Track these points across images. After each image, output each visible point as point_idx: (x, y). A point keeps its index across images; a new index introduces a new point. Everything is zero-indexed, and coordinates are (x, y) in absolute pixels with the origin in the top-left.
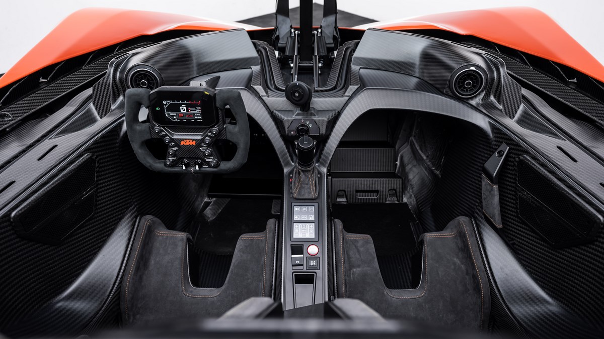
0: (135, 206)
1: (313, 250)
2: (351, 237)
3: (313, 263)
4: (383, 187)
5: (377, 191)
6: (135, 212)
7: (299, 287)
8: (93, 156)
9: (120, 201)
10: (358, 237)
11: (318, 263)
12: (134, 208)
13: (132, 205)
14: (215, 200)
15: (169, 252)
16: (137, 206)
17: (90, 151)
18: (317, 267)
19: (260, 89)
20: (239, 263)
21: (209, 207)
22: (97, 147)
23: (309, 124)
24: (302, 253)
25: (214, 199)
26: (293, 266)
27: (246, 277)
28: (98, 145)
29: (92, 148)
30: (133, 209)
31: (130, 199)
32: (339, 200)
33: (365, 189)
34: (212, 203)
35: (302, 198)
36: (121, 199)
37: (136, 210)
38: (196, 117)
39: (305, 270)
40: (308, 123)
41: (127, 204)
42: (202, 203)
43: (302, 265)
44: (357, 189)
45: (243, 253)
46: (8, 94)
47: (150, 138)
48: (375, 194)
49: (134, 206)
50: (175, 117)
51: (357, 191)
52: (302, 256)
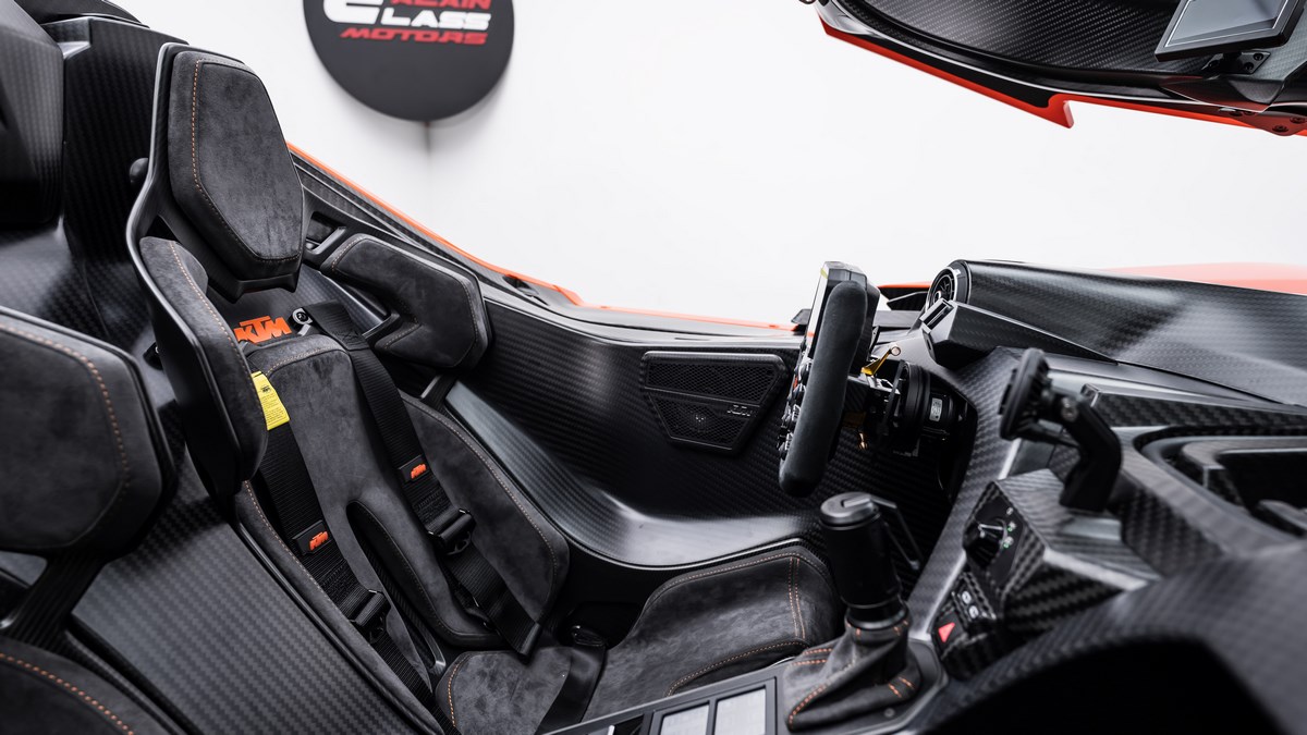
15: (756, 626)
29: (792, 356)
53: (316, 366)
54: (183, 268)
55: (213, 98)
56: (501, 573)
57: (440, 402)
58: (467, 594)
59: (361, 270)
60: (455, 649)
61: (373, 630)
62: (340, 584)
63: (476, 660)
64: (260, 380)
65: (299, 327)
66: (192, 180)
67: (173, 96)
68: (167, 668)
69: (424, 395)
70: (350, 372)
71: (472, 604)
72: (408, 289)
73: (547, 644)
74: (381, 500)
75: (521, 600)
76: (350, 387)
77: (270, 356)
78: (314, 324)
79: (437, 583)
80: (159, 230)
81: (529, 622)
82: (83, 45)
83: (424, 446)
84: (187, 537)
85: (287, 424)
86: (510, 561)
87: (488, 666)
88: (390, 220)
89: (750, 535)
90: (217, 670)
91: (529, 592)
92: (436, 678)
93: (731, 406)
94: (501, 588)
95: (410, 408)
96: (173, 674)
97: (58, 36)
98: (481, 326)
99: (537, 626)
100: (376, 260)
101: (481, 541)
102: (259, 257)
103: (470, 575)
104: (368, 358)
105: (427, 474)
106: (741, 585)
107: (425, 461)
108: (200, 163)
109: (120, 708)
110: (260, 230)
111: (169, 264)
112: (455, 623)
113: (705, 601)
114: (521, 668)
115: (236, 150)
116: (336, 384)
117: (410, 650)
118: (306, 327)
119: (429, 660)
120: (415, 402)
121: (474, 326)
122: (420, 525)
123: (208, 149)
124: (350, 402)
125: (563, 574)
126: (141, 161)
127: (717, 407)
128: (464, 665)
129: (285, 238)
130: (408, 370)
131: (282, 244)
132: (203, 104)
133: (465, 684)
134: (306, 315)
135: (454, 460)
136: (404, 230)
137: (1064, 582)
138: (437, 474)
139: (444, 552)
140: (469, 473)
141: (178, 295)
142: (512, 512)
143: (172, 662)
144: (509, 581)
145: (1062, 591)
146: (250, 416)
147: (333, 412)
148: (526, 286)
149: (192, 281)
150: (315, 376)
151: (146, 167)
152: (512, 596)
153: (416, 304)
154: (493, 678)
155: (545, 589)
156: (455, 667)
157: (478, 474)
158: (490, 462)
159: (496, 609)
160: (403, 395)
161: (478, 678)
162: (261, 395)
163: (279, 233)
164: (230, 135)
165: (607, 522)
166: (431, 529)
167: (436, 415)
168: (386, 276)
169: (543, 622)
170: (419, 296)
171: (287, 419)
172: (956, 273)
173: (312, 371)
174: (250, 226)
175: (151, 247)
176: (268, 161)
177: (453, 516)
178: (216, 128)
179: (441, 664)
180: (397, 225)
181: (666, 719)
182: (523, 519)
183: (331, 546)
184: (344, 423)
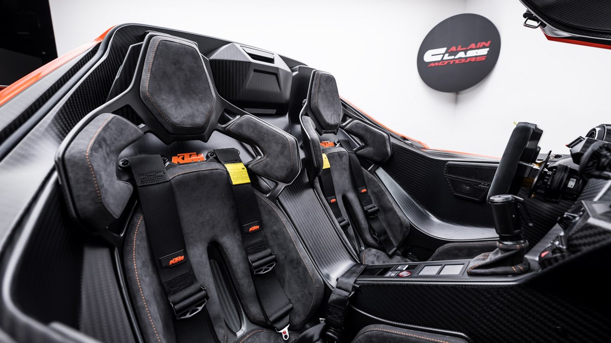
53: (339, 155)
54: (310, 123)
55: (323, 82)
56: (386, 229)
57: (373, 172)
58: (374, 231)
59: (355, 130)
60: (368, 246)
61: (344, 228)
62: (338, 214)
63: (374, 251)
64: (324, 156)
65: (336, 145)
66: (315, 103)
67: (314, 83)
68: (295, 215)
69: (369, 169)
70: (348, 158)
71: (375, 234)
72: (368, 136)
73: (399, 255)
74: (352, 196)
75: (392, 239)
76: (348, 163)
77: (328, 150)
78: (340, 144)
79: (365, 225)
80: (307, 115)
81: (392, 246)
82: (297, 72)
83: (367, 184)
84: (303, 189)
85: (329, 168)
86: (389, 225)
87: (377, 253)
88: (363, 116)
89: (484, 234)
90: (305, 220)
91: (395, 237)
92: (361, 252)
93: (480, 183)
94: (385, 233)
95: (364, 172)
96: (296, 217)
97: (293, 71)
98: (389, 149)
99: (395, 248)
100: (359, 127)
101: (381, 216)
102: (328, 123)
103: (375, 225)
104: (354, 156)
105: (366, 193)
106: (476, 251)
107: (366, 189)
108: (317, 99)
109: (284, 219)
110: (329, 117)
111: (307, 122)
112: (369, 238)
113: (460, 254)
114: (388, 258)
115: (326, 96)
116: (344, 160)
117: (354, 240)
118: (338, 145)
119: (360, 246)
120: (366, 171)
121: (387, 149)
122: (362, 206)
123: (320, 95)
124: (347, 167)
125: (407, 234)
126: (305, 100)
127: (474, 183)
128: (370, 251)
129: (335, 119)
130: (365, 161)
131: (335, 121)
132: (320, 84)
133: (369, 256)
134: (338, 142)
135: (375, 190)
136: (367, 119)
137: (596, 231)
138: (370, 193)
139: (369, 216)
140: (380, 194)
141: (308, 128)
142: (392, 209)
143: (296, 214)
144: (388, 232)
145: (595, 235)
146: (320, 159)
147: (342, 168)
148: (407, 140)
149: (312, 126)
150: (338, 157)
151: (306, 101)
152: (389, 237)
153: (369, 141)
154: (378, 257)
155: (400, 237)
156: (367, 250)
157: (382, 195)
158: (387, 193)
159: (382, 238)
160: (363, 168)
161: (373, 256)
162: (324, 159)
163: (334, 118)
164: (325, 92)
165: (424, 218)
166: (365, 208)
167: (372, 176)
168: (362, 132)
169: (398, 248)
170: (371, 138)
171: (329, 167)
172: (598, 129)
173: (338, 156)
174: (327, 115)
175: (304, 118)
176: (334, 99)
177: (373, 207)
178: (322, 90)
179: (363, 248)
180: (365, 118)
181: (426, 267)
182: (395, 212)
183: (336, 204)
184: (345, 173)
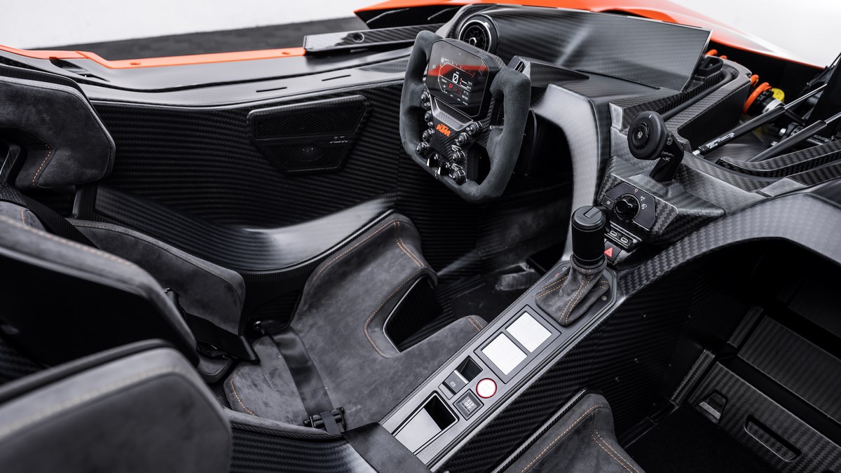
0: (397, 196)
1: (486, 388)
2: (604, 445)
3: (469, 404)
4: (817, 454)
5: (797, 452)
6: (392, 202)
7: (424, 416)
8: (365, 100)
9: (380, 177)
10: (618, 457)
11: (475, 411)
12: (394, 197)
13: (394, 192)
14: (531, 273)
15: (391, 271)
16: (399, 198)
17: (366, 94)
18: (468, 415)
19: (618, 115)
20: (436, 341)
21: (515, 275)
22: (379, 96)
23: (644, 202)
24: (469, 380)
25: (533, 271)
26: (444, 383)
27: (427, 365)
28: (381, 93)
29: (371, 93)
30: (392, 197)
31: (394, 183)
32: (705, 405)
33: (774, 428)
34: (524, 273)
35: (544, 308)
36: (382, 175)
37: (394, 201)
38: (463, 96)
39: (450, 403)
40: (643, 198)
41: (388, 186)
42: (513, 264)
43: (454, 393)
44: (757, 416)
45: (452, 335)
46: (378, 17)
47: (418, 106)
48: (790, 453)
49: (395, 194)
50: (444, 86)
51: (751, 418)
52: (466, 382)
57: (93, 212)
69: (75, 212)
71: (213, 350)
75: (224, 327)
81: (239, 338)
86: (205, 306)
87: (246, 380)
91: (226, 320)
93: (332, 138)
98: (106, 130)
99: (244, 337)
106: (368, 250)
113: (348, 269)
120: (79, 223)
137: (685, 221)
140: (152, 259)
142: (196, 273)
144: (212, 320)
145: (684, 224)
154: (255, 385)
157: (159, 257)
161: (250, 391)
167: (101, 226)
172: (487, 25)
182: (206, 274)
